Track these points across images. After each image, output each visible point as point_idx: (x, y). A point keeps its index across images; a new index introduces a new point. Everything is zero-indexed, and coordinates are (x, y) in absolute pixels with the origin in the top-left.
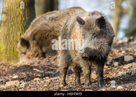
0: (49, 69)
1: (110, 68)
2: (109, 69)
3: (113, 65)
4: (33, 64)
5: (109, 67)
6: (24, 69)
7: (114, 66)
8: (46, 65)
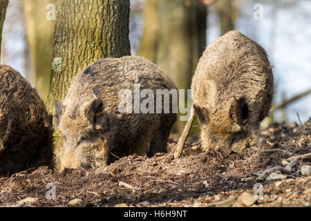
0: (155, 182)
1: (290, 180)
2: (288, 181)
3: (298, 171)
4: (120, 171)
5: (288, 178)
6: (97, 183)
7: (300, 174)
8: (148, 174)
